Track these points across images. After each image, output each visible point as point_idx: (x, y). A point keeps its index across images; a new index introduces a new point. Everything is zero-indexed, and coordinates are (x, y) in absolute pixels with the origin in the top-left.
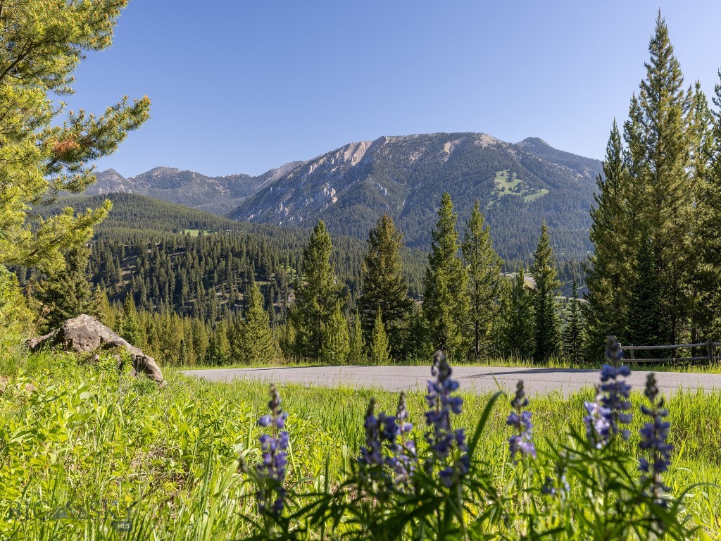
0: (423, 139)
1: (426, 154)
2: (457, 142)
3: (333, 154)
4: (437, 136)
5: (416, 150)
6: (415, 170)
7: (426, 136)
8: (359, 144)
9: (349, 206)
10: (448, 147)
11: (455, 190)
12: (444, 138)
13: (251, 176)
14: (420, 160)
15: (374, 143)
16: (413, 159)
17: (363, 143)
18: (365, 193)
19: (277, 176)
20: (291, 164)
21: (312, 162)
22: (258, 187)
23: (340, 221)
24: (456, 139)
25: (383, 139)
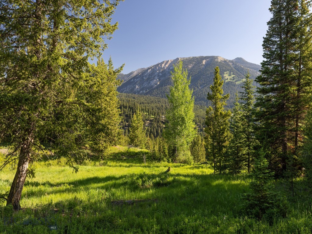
0: (194, 59)
1: (195, 65)
2: (208, 60)
3: (158, 65)
4: (200, 58)
5: (191, 63)
6: (191, 71)
7: (195, 57)
8: (168, 61)
9: (165, 86)
10: (204, 62)
11: (208, 79)
12: (202, 58)
13: (124, 74)
14: (193, 67)
15: (174, 60)
16: (190, 67)
17: (170, 61)
18: (171, 81)
19: (135, 74)
20: (140, 69)
21: (149, 69)
22: (127, 79)
23: (161, 92)
24: (207, 58)
25: (178, 59)
